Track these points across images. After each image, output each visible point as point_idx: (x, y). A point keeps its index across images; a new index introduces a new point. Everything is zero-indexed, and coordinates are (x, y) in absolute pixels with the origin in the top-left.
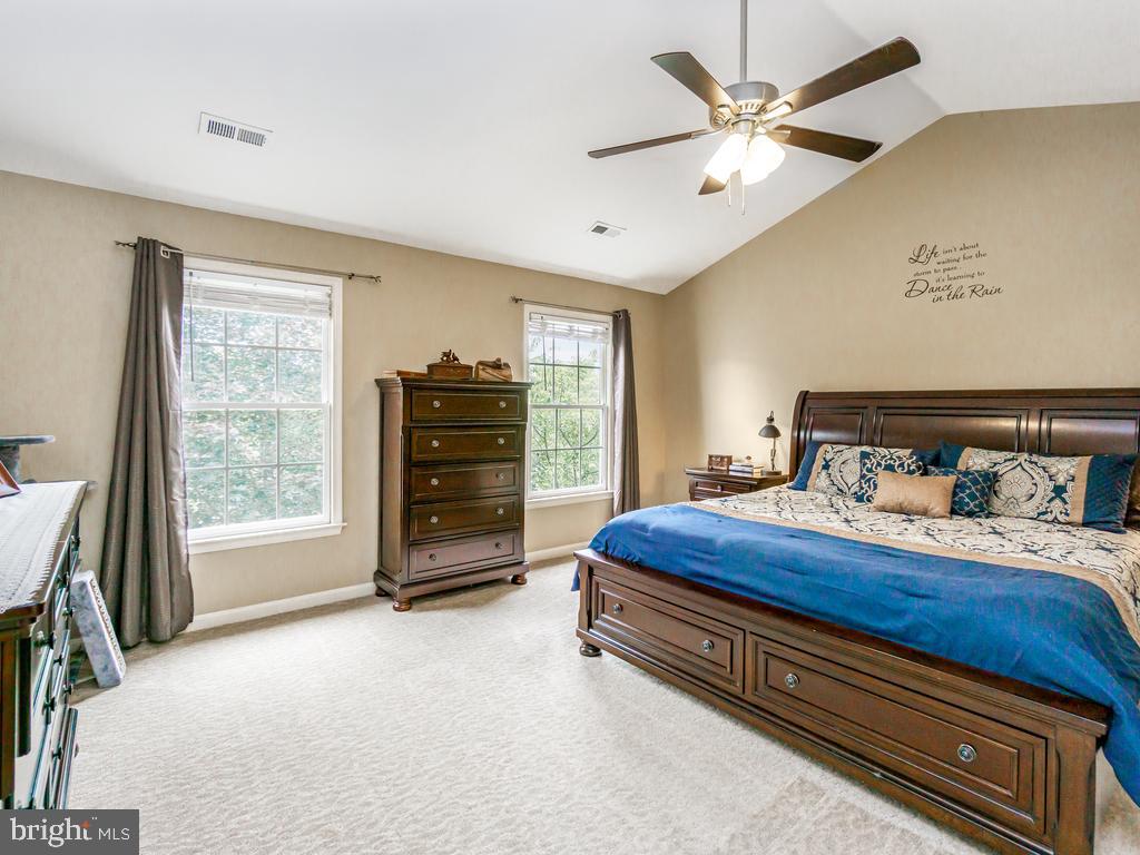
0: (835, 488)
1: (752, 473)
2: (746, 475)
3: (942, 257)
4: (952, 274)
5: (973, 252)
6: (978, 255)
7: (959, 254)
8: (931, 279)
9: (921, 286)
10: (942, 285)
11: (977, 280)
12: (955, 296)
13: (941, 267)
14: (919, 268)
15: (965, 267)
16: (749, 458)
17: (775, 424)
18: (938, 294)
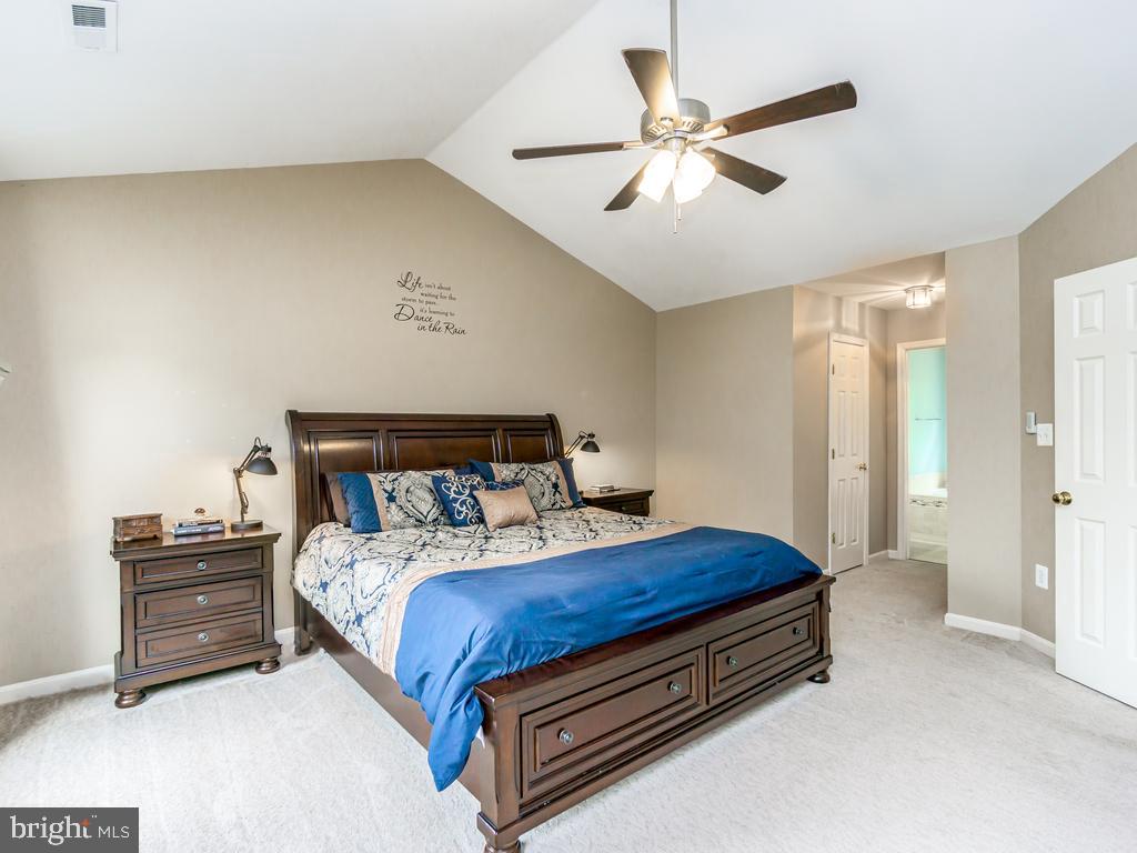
0: (412, 521)
1: (222, 532)
2: (212, 538)
3: (426, 290)
4: (433, 308)
5: (445, 293)
6: (451, 298)
7: (435, 291)
8: (417, 307)
9: (408, 311)
10: (425, 316)
11: (449, 319)
12: (435, 329)
13: (425, 299)
14: (405, 293)
15: (442, 305)
16: (200, 511)
17: (273, 456)
18: (423, 323)
